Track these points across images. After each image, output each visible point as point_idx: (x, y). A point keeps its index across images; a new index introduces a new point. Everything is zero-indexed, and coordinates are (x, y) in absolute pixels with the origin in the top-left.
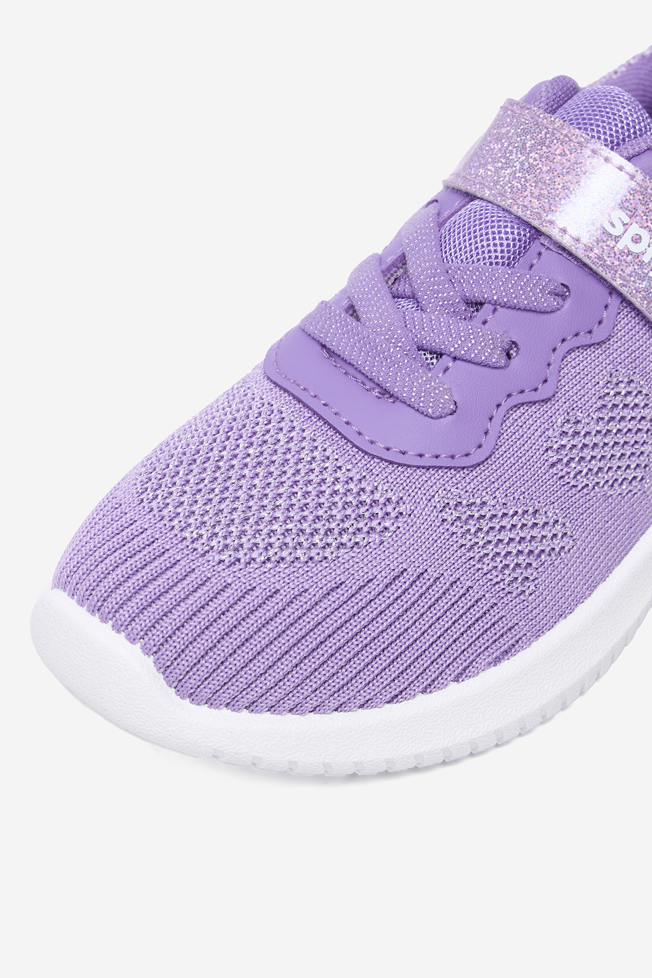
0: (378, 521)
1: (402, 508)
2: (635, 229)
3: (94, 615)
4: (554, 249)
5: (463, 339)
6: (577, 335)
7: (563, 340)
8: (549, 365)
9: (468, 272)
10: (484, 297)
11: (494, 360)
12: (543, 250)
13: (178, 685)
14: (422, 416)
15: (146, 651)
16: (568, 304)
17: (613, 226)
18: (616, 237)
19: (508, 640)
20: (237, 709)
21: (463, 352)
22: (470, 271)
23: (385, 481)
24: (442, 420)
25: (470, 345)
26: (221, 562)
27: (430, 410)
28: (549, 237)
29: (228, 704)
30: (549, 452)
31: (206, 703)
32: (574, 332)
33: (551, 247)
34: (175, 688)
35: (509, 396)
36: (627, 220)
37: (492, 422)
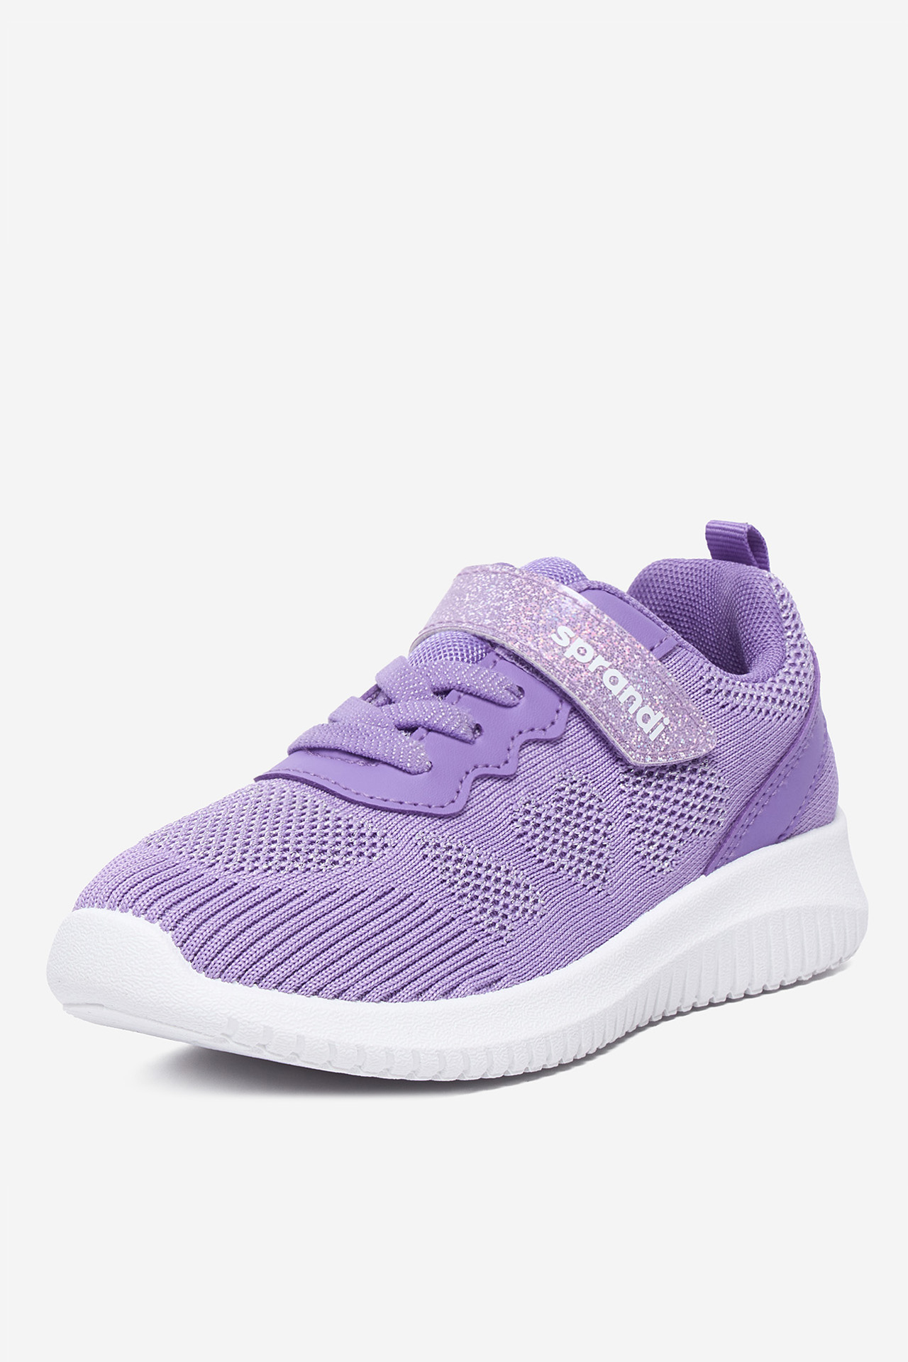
0: (367, 848)
1: (386, 840)
2: (580, 642)
3: (115, 910)
4: (508, 659)
5: (435, 712)
6: (532, 730)
7: (520, 733)
8: (509, 750)
9: (433, 667)
10: (449, 683)
11: (462, 732)
12: (497, 659)
13: (193, 957)
14: (401, 773)
15: (165, 928)
16: (524, 700)
17: (560, 638)
18: (563, 647)
19: (490, 975)
20: (248, 983)
21: (435, 722)
22: (435, 666)
23: (370, 821)
24: (419, 775)
25: (441, 716)
26: (227, 869)
27: (408, 765)
28: (502, 647)
29: (240, 978)
30: (515, 823)
31: (220, 977)
32: (530, 727)
33: (505, 657)
34: (191, 961)
35: (476, 767)
36: (572, 634)
37: (463, 784)
